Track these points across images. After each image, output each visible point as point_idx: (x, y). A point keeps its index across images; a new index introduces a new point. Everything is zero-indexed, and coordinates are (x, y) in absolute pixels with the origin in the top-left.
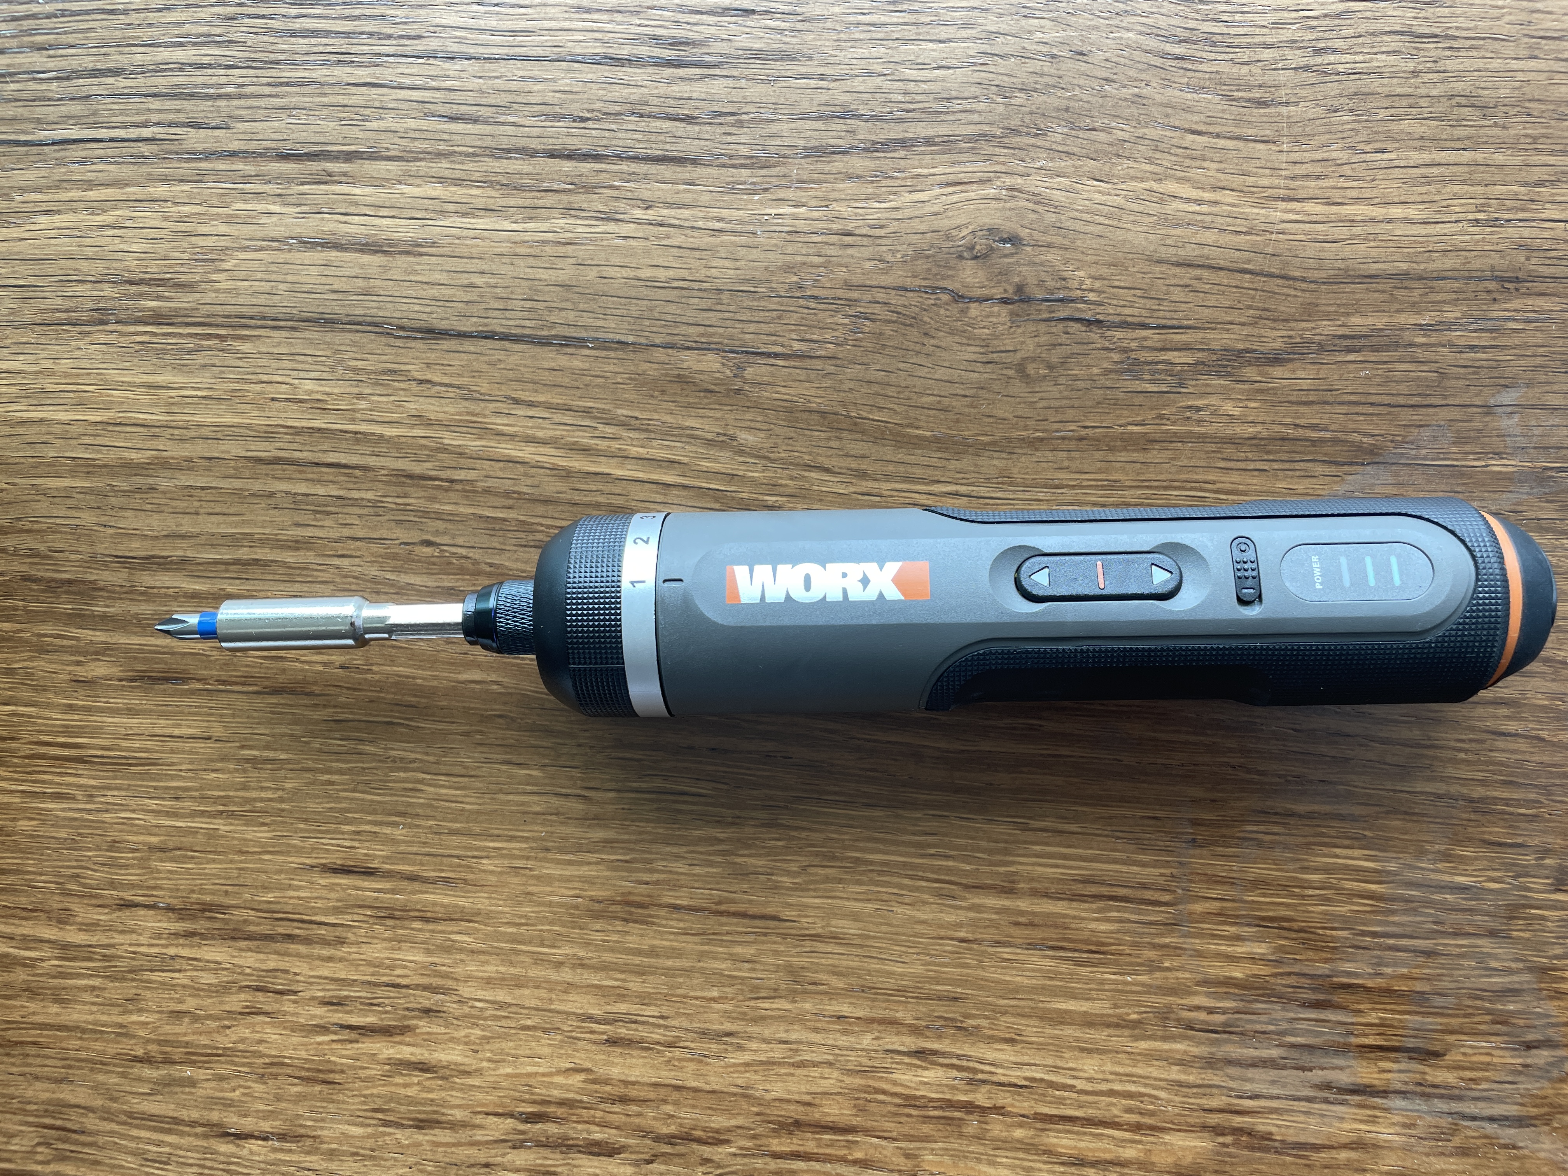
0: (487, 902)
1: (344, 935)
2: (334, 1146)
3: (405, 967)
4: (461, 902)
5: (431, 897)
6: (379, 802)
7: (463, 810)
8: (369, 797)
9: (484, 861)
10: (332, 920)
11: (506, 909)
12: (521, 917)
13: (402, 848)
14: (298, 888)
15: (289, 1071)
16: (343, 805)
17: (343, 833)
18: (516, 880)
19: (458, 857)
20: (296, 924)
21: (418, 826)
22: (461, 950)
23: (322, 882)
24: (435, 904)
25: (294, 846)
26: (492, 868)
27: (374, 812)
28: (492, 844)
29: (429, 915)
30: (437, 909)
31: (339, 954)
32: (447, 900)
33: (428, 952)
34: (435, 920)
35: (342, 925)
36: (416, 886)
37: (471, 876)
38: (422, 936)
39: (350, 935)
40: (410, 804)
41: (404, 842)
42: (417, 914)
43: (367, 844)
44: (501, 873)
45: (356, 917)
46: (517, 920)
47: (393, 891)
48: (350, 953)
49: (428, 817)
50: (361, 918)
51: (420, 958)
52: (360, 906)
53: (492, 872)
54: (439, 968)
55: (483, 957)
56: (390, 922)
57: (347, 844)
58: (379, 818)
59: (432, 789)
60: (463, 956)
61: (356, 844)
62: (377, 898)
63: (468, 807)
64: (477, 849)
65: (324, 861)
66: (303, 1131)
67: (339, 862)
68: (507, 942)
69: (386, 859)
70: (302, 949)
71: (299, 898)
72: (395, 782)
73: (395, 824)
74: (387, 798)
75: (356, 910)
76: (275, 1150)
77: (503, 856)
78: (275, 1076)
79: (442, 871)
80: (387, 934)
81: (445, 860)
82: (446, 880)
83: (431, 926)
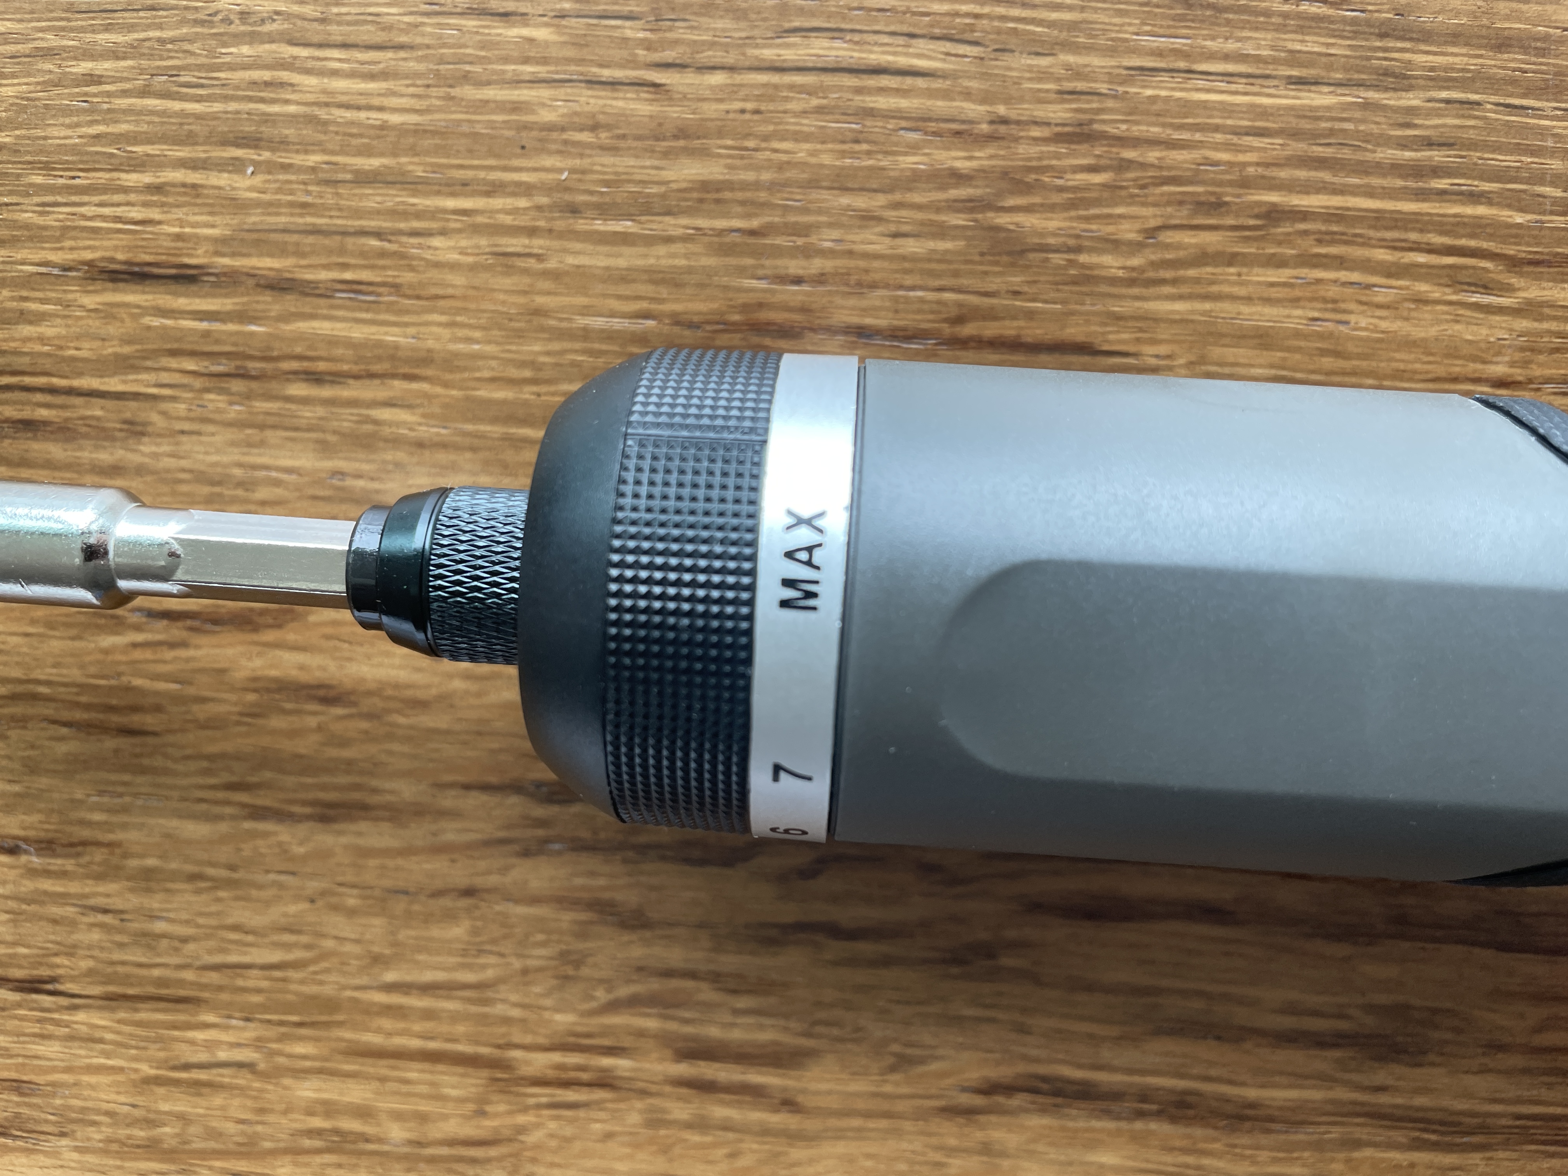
0: (446, 333)
1: (142, 416)
2: (151, 862)
3: (277, 483)
4: (392, 336)
5: (323, 327)
6: (199, 117)
7: (384, 127)
8: (176, 106)
9: (436, 242)
10: (114, 384)
11: (490, 349)
12: (523, 364)
13: (254, 218)
14: (39, 318)
15: (48, 711)
16: (123, 127)
17: (125, 190)
18: (507, 282)
19: (378, 234)
20: (39, 397)
21: (286, 168)
22: (396, 442)
23: (90, 301)
24: (333, 341)
25: (27, 226)
26: (455, 257)
27: (190, 139)
28: (451, 203)
29: (322, 366)
30: (339, 352)
31: (135, 459)
32: (358, 333)
33: (324, 448)
34: (336, 378)
35: (136, 396)
36: (290, 303)
37: (408, 277)
38: (308, 413)
39: (155, 417)
40: (267, 119)
41: (258, 204)
42: (294, 365)
43: (178, 213)
44: (473, 268)
45: (165, 377)
46: (514, 373)
47: (242, 317)
48: (155, 456)
49: (306, 148)
50: (177, 378)
51: (306, 460)
52: (174, 353)
53: (453, 267)
54: (349, 482)
55: (442, 457)
56: (237, 385)
57: (136, 213)
58: (199, 152)
59: (312, 81)
60: (400, 455)
61: (155, 214)
62: (206, 334)
63: (395, 119)
64: (419, 215)
65: (88, 255)
66: (85, 833)
67: (120, 256)
68: (495, 420)
69: (221, 245)
70: (56, 450)
71: (42, 340)
72: (232, 67)
73: (236, 166)
74: (217, 107)
75: (166, 362)
76: (32, 873)
77: (476, 229)
78: (22, 722)
79: (345, 266)
80: (236, 411)
81: (350, 241)
82: (354, 287)
83: (326, 392)
